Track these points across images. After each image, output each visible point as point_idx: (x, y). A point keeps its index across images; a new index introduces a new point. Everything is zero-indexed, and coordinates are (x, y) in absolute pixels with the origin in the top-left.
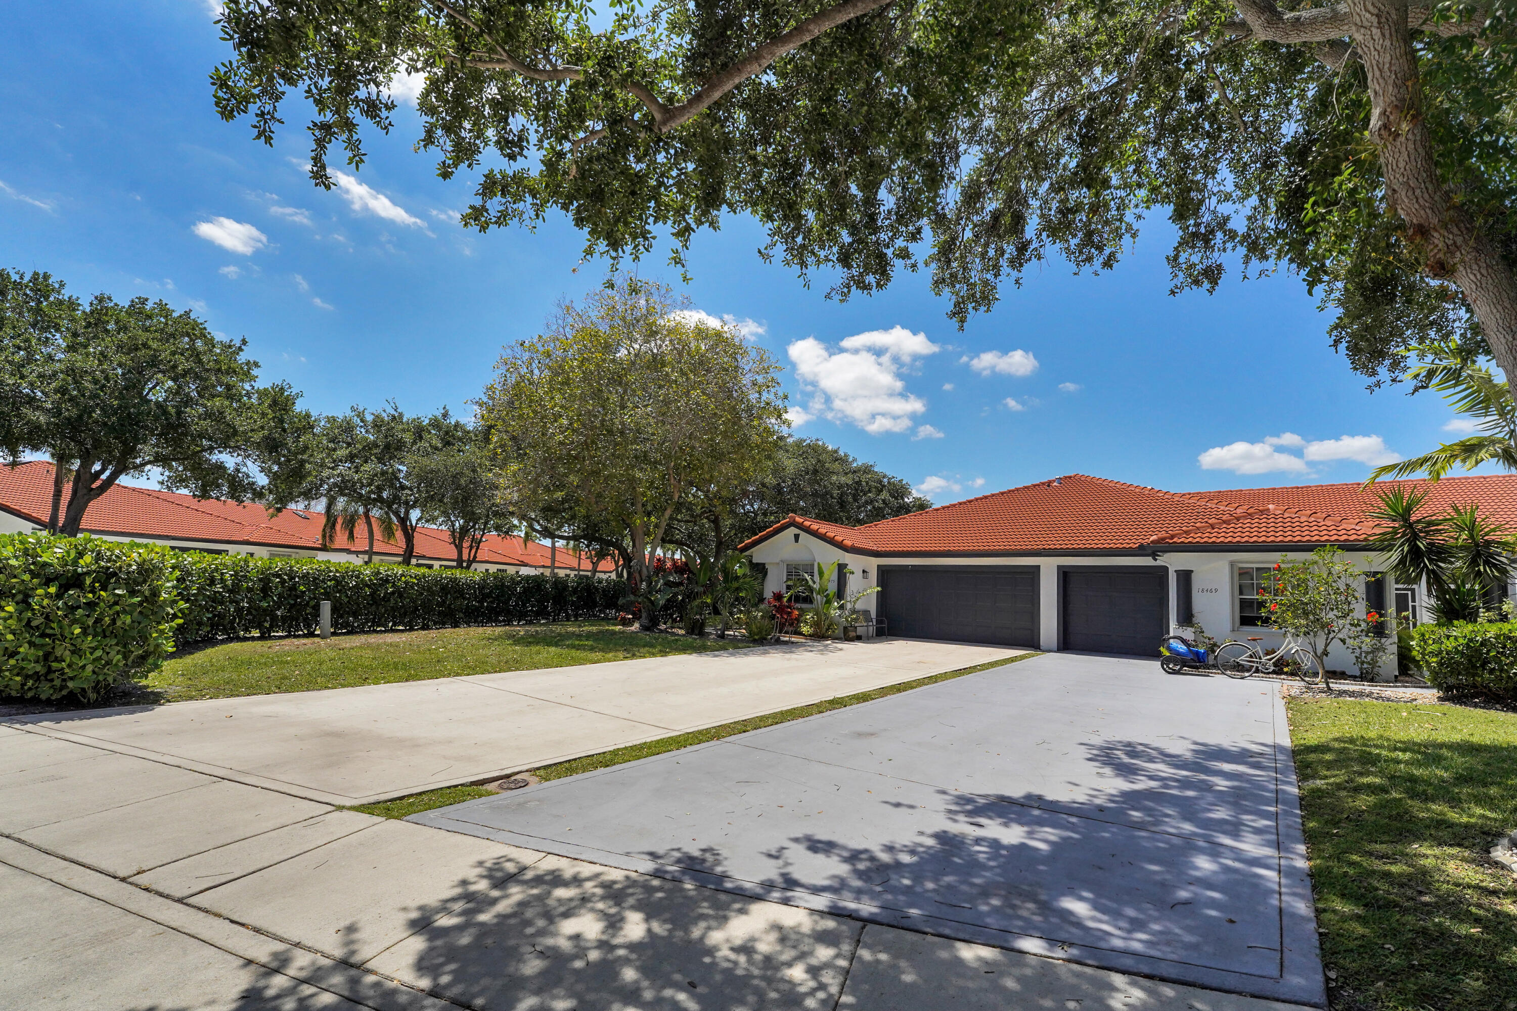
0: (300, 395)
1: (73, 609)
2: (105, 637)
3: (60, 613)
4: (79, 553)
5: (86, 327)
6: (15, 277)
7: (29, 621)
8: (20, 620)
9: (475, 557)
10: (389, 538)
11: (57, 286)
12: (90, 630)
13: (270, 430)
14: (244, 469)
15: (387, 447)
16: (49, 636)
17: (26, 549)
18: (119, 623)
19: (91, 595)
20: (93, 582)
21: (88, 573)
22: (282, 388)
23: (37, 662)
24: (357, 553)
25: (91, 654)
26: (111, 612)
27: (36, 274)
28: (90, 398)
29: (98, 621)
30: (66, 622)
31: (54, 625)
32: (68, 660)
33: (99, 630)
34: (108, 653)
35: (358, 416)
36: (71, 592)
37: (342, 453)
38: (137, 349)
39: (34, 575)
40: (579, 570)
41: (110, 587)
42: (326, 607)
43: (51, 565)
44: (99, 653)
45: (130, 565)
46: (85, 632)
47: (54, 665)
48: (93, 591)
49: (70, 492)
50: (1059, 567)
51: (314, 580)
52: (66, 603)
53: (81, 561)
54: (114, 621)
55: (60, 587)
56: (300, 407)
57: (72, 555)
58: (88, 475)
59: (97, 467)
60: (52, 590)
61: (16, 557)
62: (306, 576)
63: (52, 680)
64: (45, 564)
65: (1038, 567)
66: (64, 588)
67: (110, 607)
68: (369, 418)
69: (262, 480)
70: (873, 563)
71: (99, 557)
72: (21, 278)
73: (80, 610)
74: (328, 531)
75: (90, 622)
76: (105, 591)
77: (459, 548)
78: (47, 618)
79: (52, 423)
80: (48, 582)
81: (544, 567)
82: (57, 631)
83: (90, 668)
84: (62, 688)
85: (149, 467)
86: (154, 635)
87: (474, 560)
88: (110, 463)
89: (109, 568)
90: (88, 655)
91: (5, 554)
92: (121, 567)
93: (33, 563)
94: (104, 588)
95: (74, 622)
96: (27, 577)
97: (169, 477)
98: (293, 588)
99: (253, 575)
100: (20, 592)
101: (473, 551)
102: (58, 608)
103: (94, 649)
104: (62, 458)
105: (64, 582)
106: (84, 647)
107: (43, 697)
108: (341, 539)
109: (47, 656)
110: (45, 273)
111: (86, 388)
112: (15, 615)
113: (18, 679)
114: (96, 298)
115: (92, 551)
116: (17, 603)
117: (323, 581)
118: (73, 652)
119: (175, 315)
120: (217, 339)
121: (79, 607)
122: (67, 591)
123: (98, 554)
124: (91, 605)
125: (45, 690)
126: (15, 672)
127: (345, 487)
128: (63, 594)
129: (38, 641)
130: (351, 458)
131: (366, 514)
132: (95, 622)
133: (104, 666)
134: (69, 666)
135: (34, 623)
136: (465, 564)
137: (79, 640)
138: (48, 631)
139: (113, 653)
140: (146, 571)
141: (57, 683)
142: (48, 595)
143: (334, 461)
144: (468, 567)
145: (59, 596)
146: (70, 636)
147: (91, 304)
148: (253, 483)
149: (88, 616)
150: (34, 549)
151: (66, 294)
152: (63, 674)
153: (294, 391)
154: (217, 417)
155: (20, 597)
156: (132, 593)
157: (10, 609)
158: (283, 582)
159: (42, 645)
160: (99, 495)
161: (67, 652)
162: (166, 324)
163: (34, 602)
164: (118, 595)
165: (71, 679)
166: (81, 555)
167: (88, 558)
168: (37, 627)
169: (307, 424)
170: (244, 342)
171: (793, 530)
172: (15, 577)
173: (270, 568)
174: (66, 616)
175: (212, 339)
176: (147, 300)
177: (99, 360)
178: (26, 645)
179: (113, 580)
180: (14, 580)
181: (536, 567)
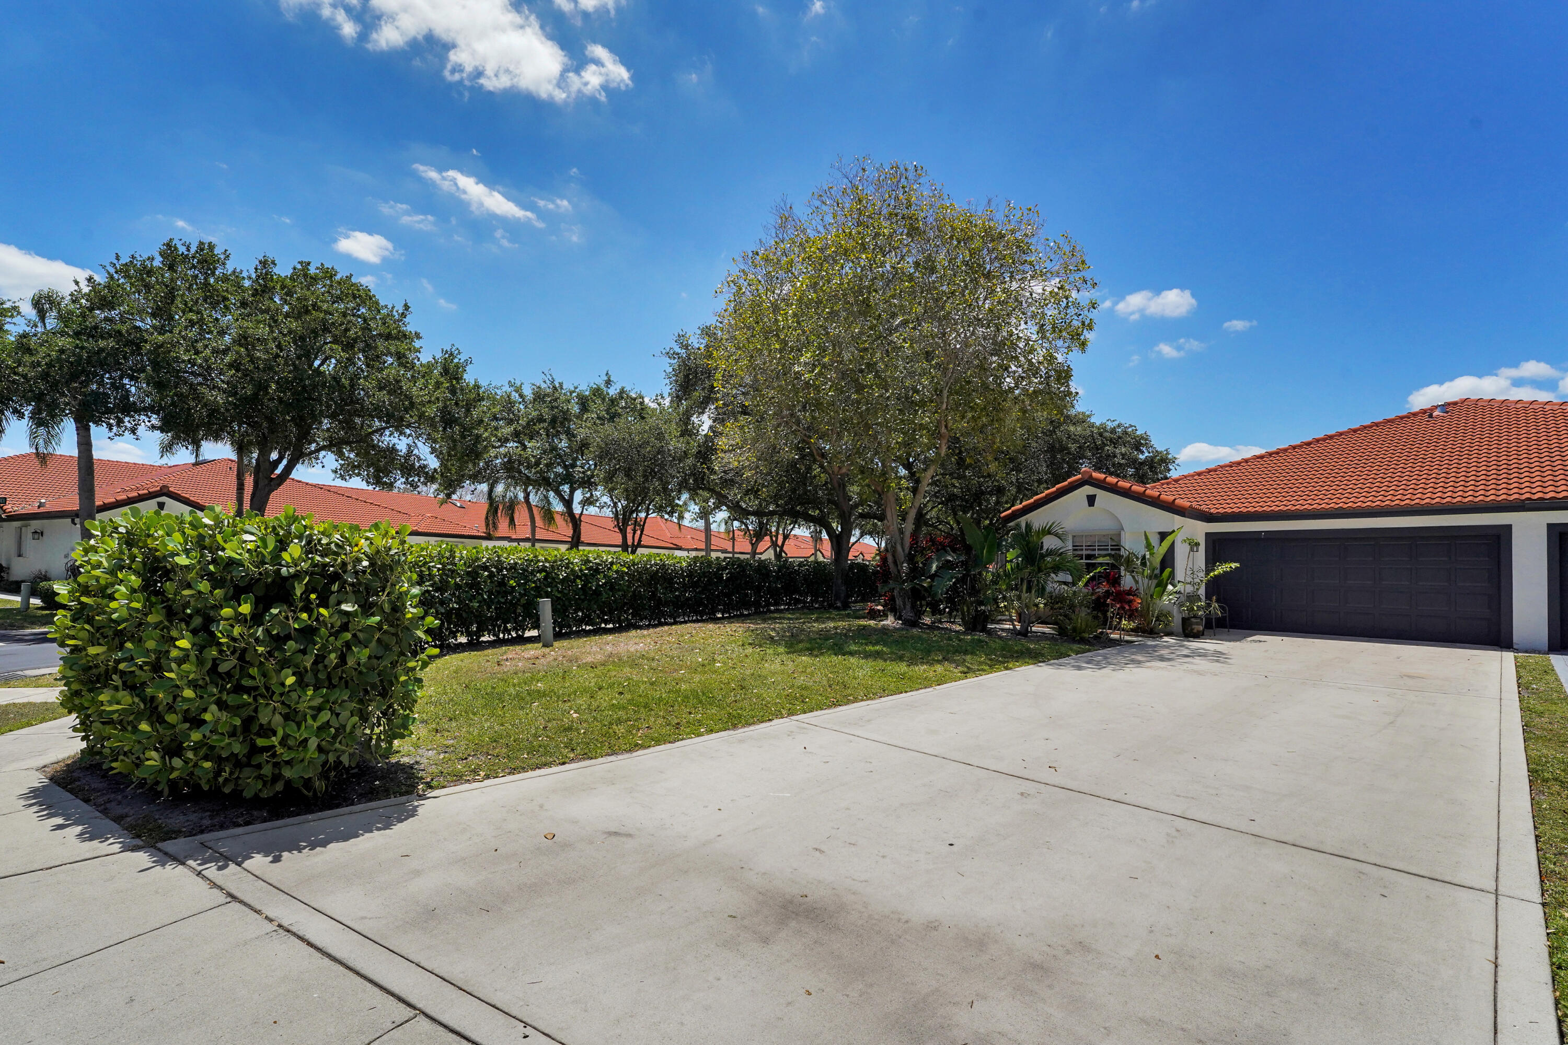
0: (469, 362)
1: (278, 641)
2: (331, 686)
3: (260, 649)
4: (280, 541)
5: (253, 295)
6: (182, 249)
7: (215, 663)
8: (200, 662)
9: (640, 540)
10: (550, 523)
11: (222, 257)
12: (309, 678)
13: (445, 401)
14: (416, 452)
15: (554, 421)
16: (248, 690)
17: (201, 537)
18: (351, 662)
19: (305, 616)
20: (307, 592)
21: (297, 576)
22: (451, 354)
23: (233, 734)
24: (518, 541)
25: (314, 718)
26: (339, 644)
27: (201, 243)
28: (264, 371)
29: (320, 659)
30: (271, 665)
31: (254, 671)
32: (280, 733)
33: (322, 676)
34: (338, 715)
35: (516, 391)
36: (275, 611)
37: (507, 430)
38: (307, 312)
39: (218, 584)
40: (734, 553)
41: (333, 599)
42: (546, 606)
43: (239, 563)
44: (325, 716)
45: (359, 560)
46: (301, 683)
47: (261, 742)
48: (307, 609)
49: (252, 484)
50: (1550, 526)
51: (522, 572)
52: (267, 632)
53: (285, 555)
54: (343, 659)
55: (256, 604)
56: (469, 377)
57: (271, 546)
58: (267, 463)
59: (274, 456)
60: (245, 609)
61: (187, 552)
62: (514, 567)
63: (259, 767)
64: (231, 562)
65: (1509, 527)
66: (263, 606)
67: (336, 635)
68: (528, 392)
69: (433, 463)
70: (1199, 529)
71: (310, 547)
72: (188, 250)
73: (291, 643)
74: (490, 519)
75: (308, 662)
76: (326, 607)
77: (623, 532)
78: (241, 658)
79: (230, 403)
80: (236, 596)
81: (696, 549)
82: (259, 681)
83: (313, 743)
84: (276, 778)
85: (323, 453)
86: (403, 678)
87: (639, 545)
88: (286, 449)
89: (325, 565)
90: (310, 721)
91: (171, 546)
92: (344, 564)
93: (214, 561)
94: (324, 603)
95: (284, 664)
96: (204, 586)
97: (342, 465)
98: (502, 583)
99: (461, 567)
100: (197, 612)
101: (639, 532)
102: (257, 640)
103: (319, 709)
104: (241, 448)
105: (261, 593)
106: (302, 707)
107: (247, 794)
108: (503, 527)
109: (248, 722)
110: (210, 243)
111: (259, 358)
112: (193, 654)
113: (207, 765)
114: (260, 262)
115: (300, 538)
116: (194, 632)
117: (532, 573)
118: (286, 717)
119: (338, 277)
120: (382, 303)
121: (288, 637)
122: (267, 609)
123: (309, 543)
124: (308, 633)
125: (251, 786)
126: (202, 753)
127: (512, 468)
128: (262, 615)
129: (231, 700)
130: (516, 434)
131: (527, 498)
132: (315, 663)
133: (334, 737)
134: (283, 742)
135: (223, 668)
136: (630, 549)
137: (294, 695)
138: (246, 682)
139: (345, 714)
140: (384, 567)
141: (267, 770)
142: (239, 618)
143: (499, 440)
144: (633, 552)
145: (256, 618)
146: (281, 690)
147: (256, 269)
148: (425, 466)
149: (304, 652)
150: (213, 536)
151: (230, 267)
152: (274, 755)
153: (463, 357)
154: (393, 387)
155: (197, 621)
156: (367, 608)
157: (183, 643)
158: (491, 575)
159: (239, 707)
160: (279, 485)
161: (278, 718)
162: (332, 286)
163: (219, 630)
164: (347, 613)
165: (288, 763)
166: (283, 545)
167: (295, 550)
168: (229, 674)
169: (477, 396)
170: (407, 307)
171: (1088, 490)
172: (189, 586)
173: (477, 559)
174: (270, 654)
175: (377, 303)
176: (309, 264)
177: (270, 326)
178: (214, 708)
179: (335, 587)
180: (186, 592)
181: (688, 550)
